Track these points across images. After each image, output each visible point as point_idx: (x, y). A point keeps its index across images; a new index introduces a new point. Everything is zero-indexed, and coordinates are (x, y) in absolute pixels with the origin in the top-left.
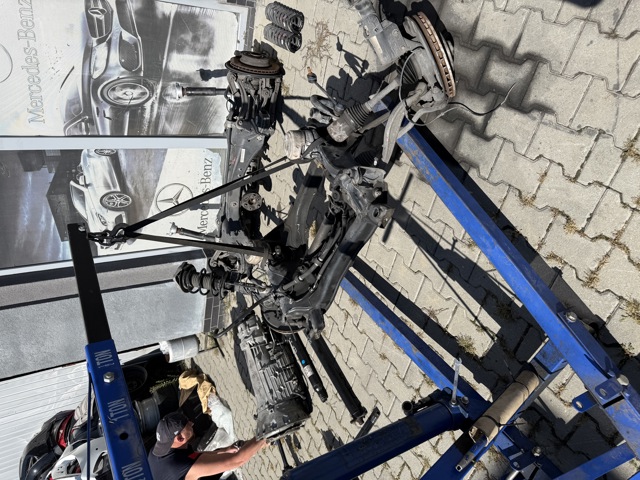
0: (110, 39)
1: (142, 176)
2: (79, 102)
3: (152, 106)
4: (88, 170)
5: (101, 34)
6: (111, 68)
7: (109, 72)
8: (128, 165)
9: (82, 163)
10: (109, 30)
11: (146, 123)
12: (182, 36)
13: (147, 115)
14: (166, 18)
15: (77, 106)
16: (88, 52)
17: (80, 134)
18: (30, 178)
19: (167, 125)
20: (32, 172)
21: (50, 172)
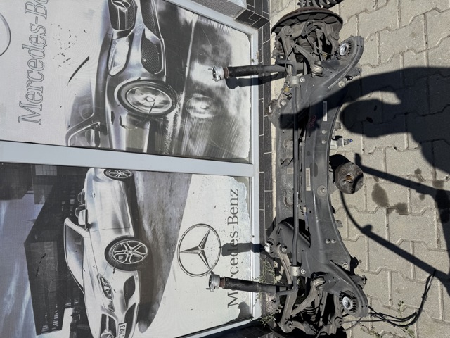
0: (133, 35)
1: (163, 212)
2: (90, 102)
3: (175, 119)
4: (93, 202)
5: (123, 27)
6: (131, 67)
7: (128, 71)
8: (146, 195)
9: (85, 190)
10: (132, 25)
11: (168, 138)
12: (203, 46)
13: (170, 129)
14: (188, 26)
15: (88, 106)
16: (107, 44)
17: (88, 145)
18: (3, 211)
19: (191, 144)
20: (9, 201)
21: (37, 202)
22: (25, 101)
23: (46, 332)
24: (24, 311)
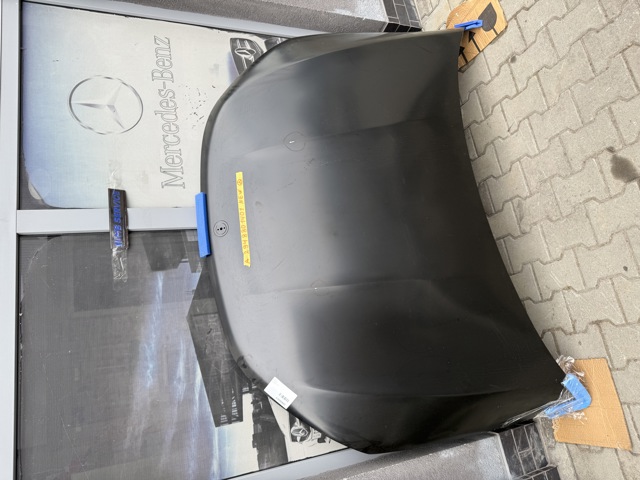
18: (160, 284)
20: (164, 272)
21: (194, 271)
22: (165, 166)
23: (225, 423)
24: (197, 397)
